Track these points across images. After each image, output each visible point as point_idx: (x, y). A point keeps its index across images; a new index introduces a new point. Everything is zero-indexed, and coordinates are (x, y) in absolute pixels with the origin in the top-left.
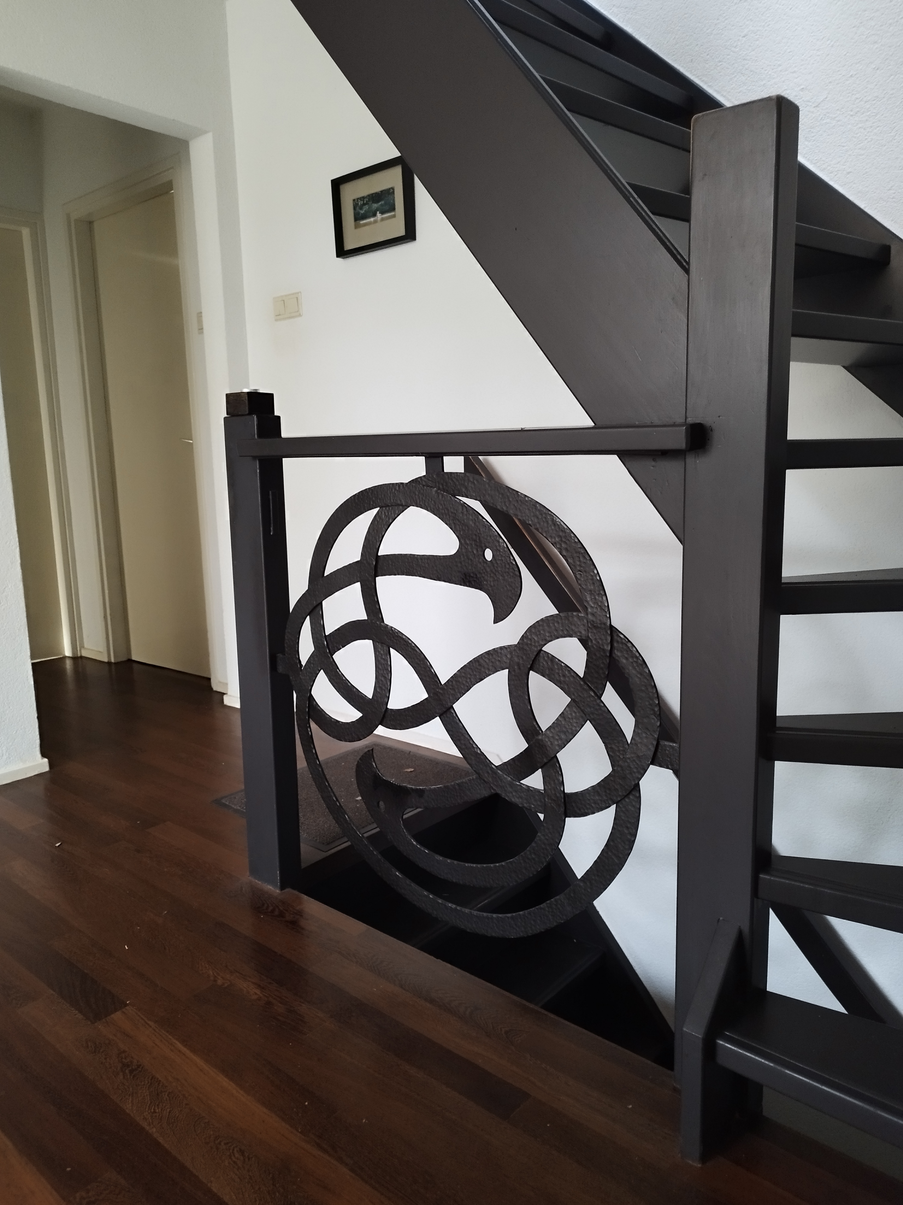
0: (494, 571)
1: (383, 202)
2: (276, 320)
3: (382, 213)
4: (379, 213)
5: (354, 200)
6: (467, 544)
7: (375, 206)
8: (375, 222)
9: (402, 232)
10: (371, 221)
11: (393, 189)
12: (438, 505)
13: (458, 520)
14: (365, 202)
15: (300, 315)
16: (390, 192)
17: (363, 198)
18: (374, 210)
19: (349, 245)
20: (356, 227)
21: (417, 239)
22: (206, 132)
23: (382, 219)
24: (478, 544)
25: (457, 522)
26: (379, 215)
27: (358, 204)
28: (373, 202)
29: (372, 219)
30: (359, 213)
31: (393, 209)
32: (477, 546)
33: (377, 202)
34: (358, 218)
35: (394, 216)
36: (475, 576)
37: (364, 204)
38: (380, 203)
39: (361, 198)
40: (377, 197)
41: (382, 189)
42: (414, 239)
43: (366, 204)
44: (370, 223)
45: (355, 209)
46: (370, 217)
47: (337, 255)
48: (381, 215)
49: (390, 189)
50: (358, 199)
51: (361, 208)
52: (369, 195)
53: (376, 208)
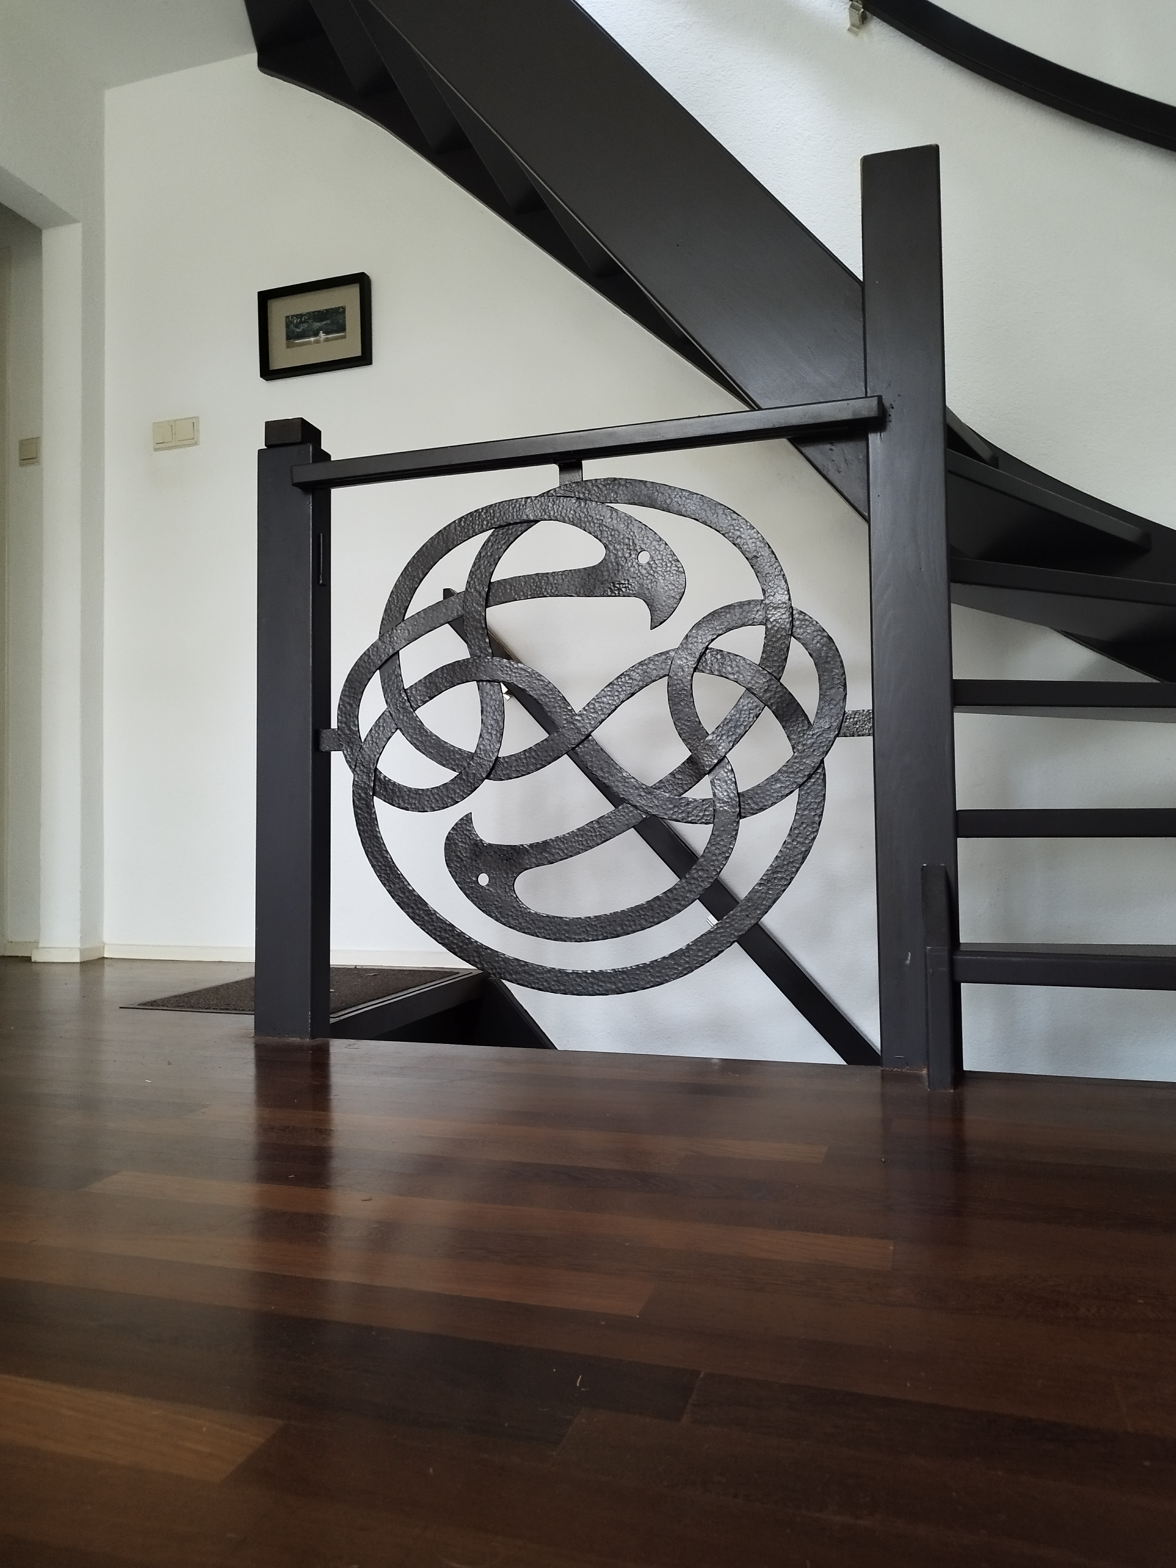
0: (652, 572)
1: (328, 321)
2: (156, 450)
3: (327, 332)
4: (323, 333)
5: (287, 317)
6: (617, 550)
7: (317, 325)
8: (315, 342)
9: (358, 353)
10: (310, 341)
11: (344, 308)
12: (579, 514)
13: (606, 526)
14: (303, 320)
15: (196, 444)
16: (339, 312)
17: (300, 316)
18: (316, 329)
19: (276, 364)
20: (288, 347)
21: (373, 362)
22: (74, 221)
23: (327, 340)
24: (631, 548)
25: (604, 528)
26: (322, 336)
27: (293, 322)
28: (315, 321)
29: (312, 339)
30: (294, 332)
31: (342, 328)
32: (631, 550)
33: (321, 321)
34: (291, 336)
35: (344, 337)
36: (626, 582)
37: (301, 322)
38: (325, 322)
39: (297, 316)
40: (320, 316)
41: (328, 307)
42: (369, 362)
43: (304, 322)
44: (309, 343)
45: (287, 326)
46: (309, 337)
47: (261, 376)
48: (325, 334)
49: (339, 308)
50: (292, 316)
51: (297, 326)
52: (309, 313)
53: (320, 327)
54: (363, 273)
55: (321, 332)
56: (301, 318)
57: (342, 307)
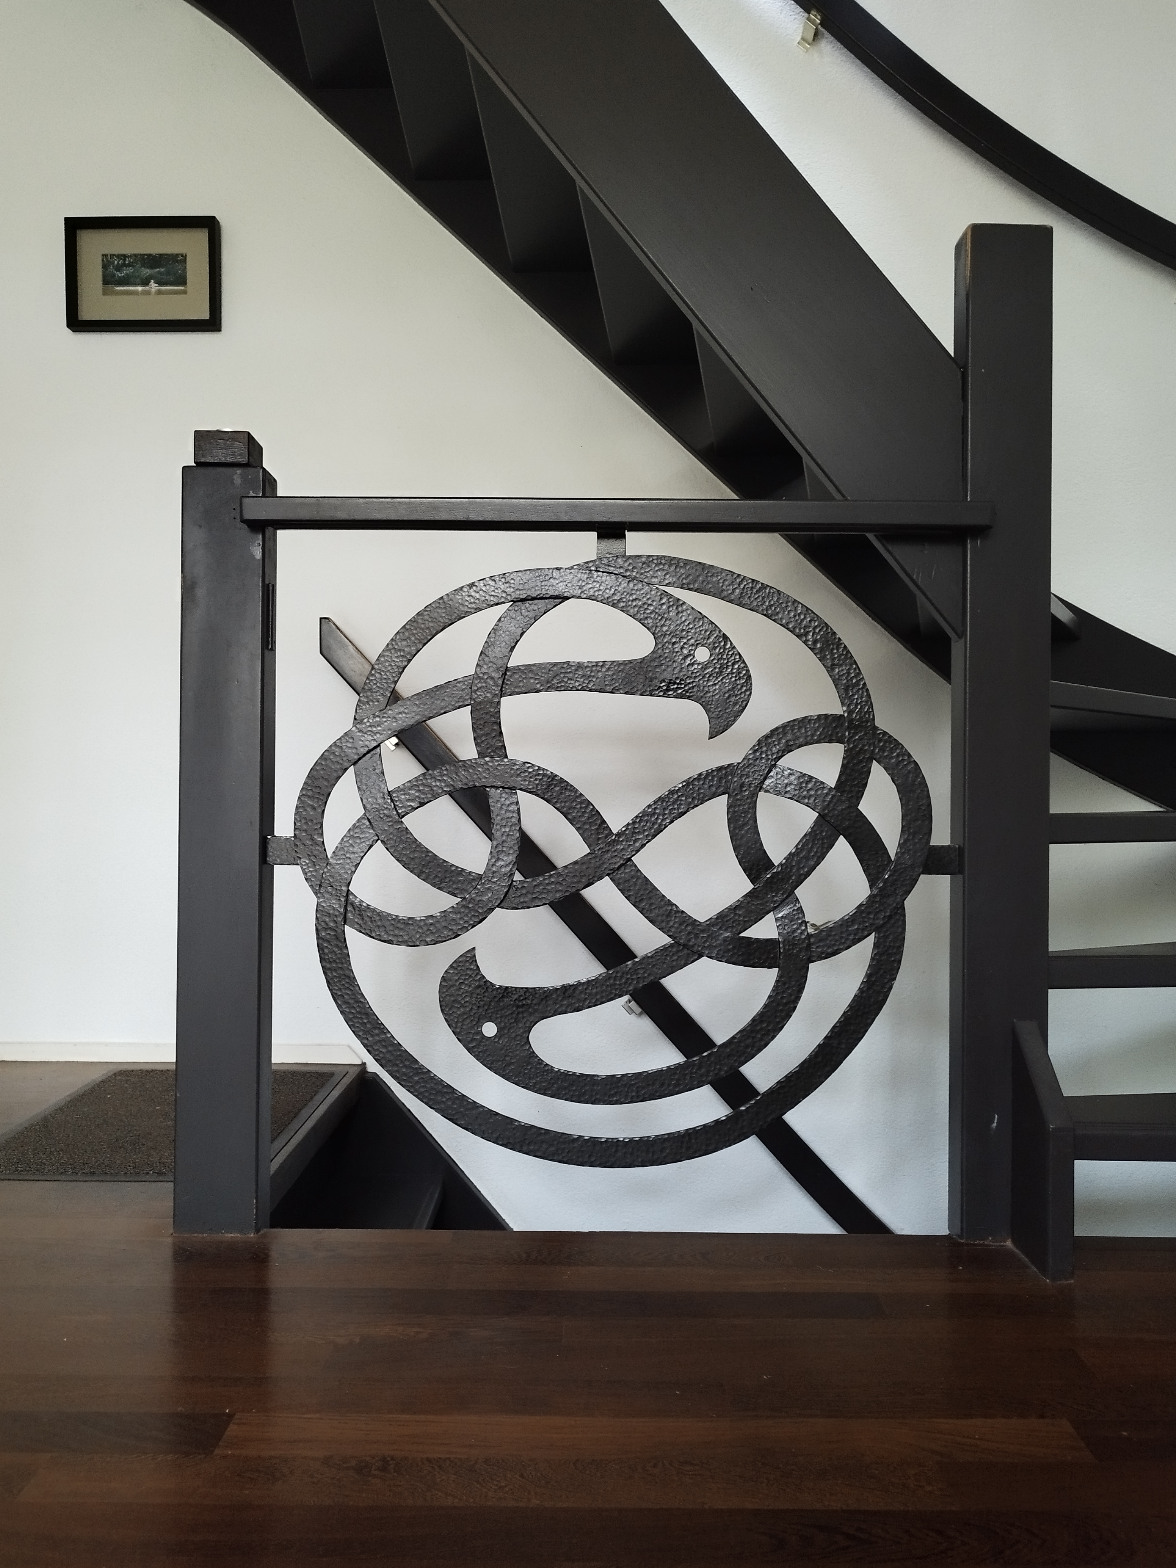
1: (163, 270)
3: (160, 283)
4: (154, 283)
5: (105, 256)
7: (147, 272)
8: (144, 293)
9: (203, 314)
10: (137, 290)
11: (184, 257)
14: (127, 262)
16: (180, 260)
17: (123, 257)
18: (145, 276)
19: (89, 313)
20: (105, 293)
21: (222, 329)
23: (159, 293)
26: (153, 286)
27: (114, 263)
28: (143, 266)
29: (140, 289)
30: (113, 275)
31: (182, 280)
33: (152, 267)
34: (109, 280)
35: (185, 292)
37: (124, 265)
38: (158, 270)
39: (118, 256)
40: (152, 261)
41: (161, 252)
42: (218, 329)
43: (129, 265)
44: (135, 293)
45: (105, 267)
46: (135, 284)
47: (68, 326)
48: (157, 285)
49: (177, 255)
50: (112, 256)
51: (119, 268)
52: (135, 255)
53: (149, 275)
54: (214, 217)
55: (153, 281)
56: (124, 260)
57: (182, 255)
